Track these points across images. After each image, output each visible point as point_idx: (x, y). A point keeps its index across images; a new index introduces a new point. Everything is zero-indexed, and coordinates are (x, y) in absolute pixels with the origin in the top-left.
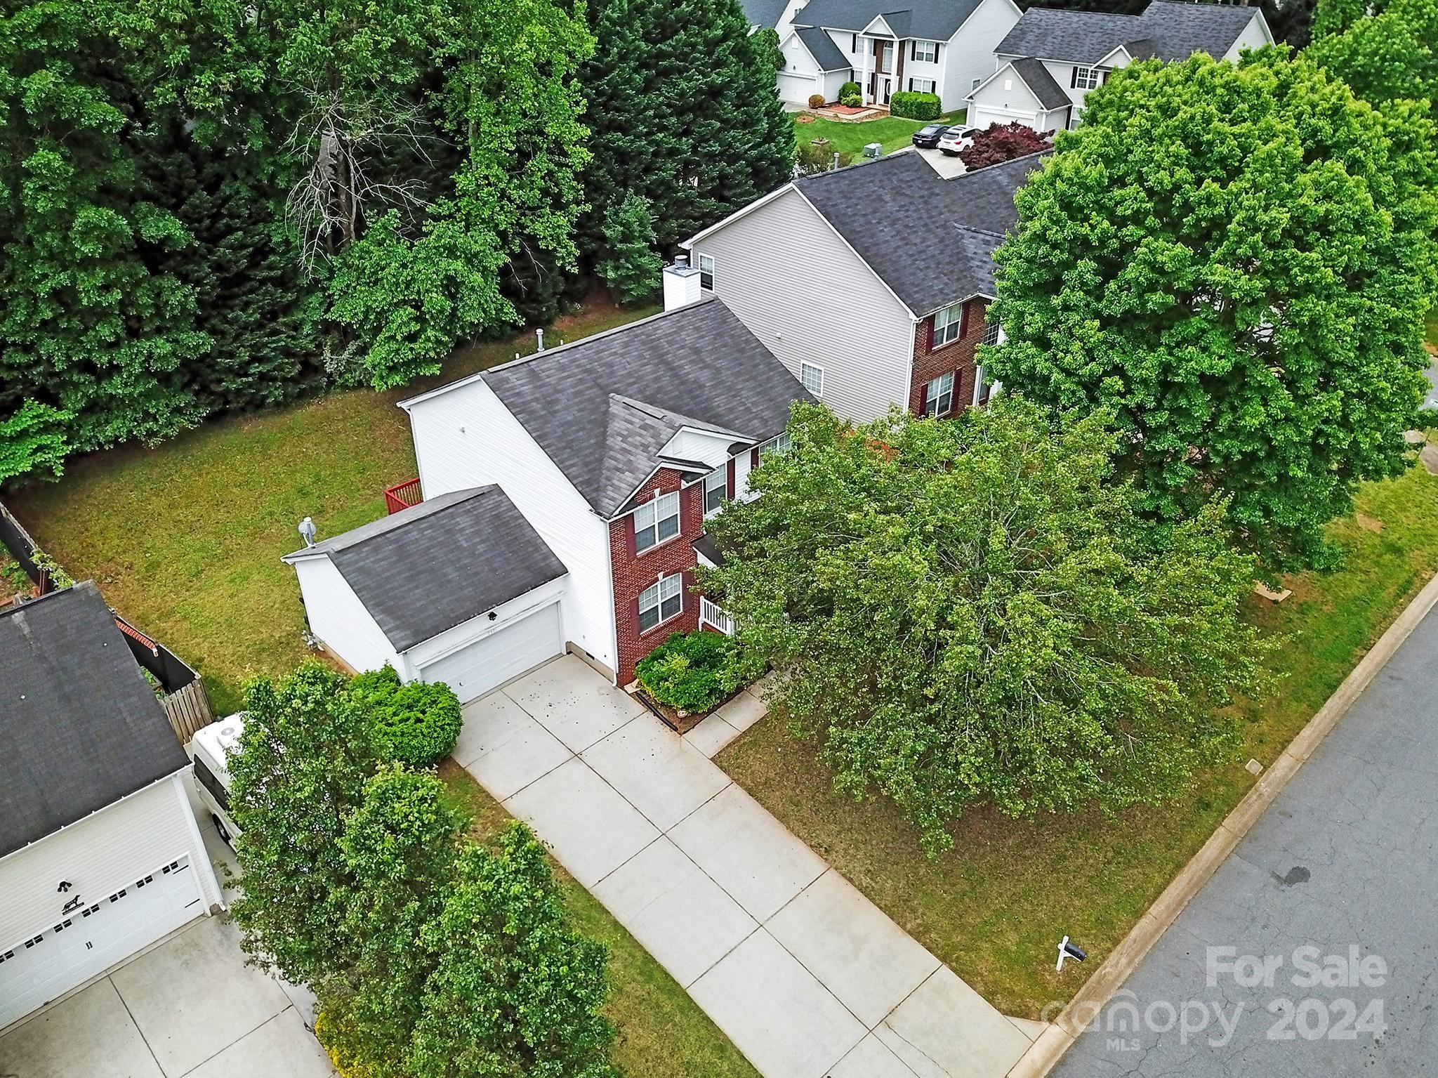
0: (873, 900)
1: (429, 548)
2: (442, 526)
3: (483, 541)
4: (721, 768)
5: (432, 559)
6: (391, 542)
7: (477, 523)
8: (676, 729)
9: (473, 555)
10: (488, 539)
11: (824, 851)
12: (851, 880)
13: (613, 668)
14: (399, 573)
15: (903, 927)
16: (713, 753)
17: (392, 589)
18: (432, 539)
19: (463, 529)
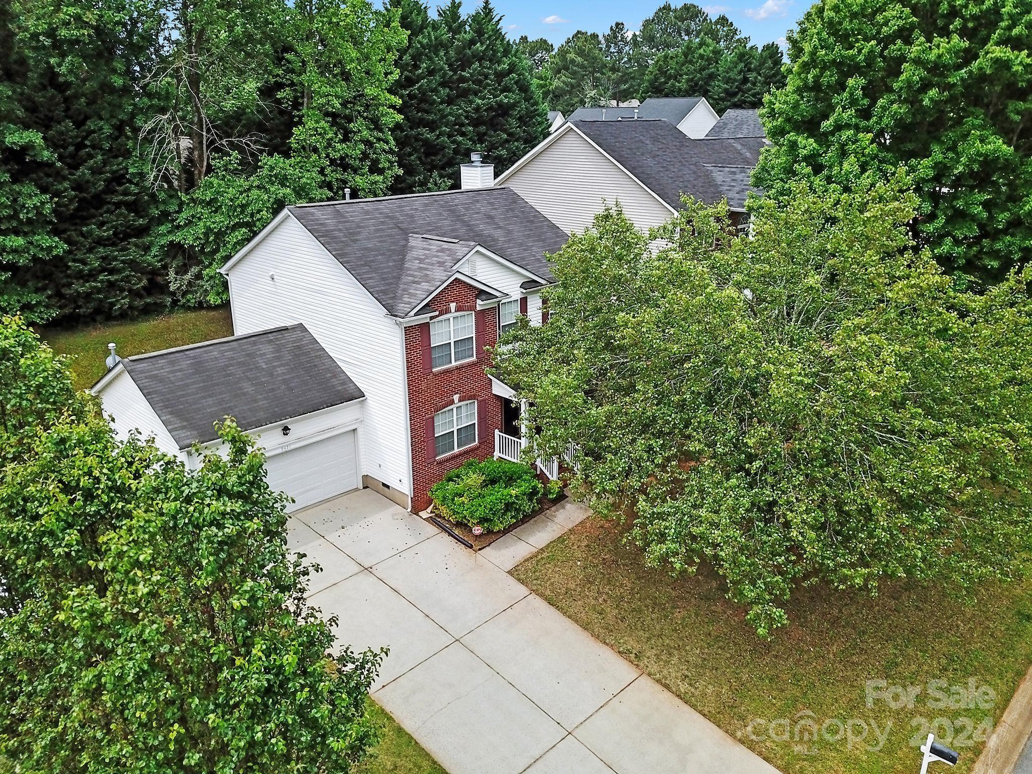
0: (694, 707)
1: (227, 366)
2: (243, 350)
3: (282, 365)
4: (519, 580)
5: (229, 375)
6: (189, 357)
7: (278, 351)
8: (471, 547)
9: (272, 375)
10: (287, 364)
11: (635, 658)
12: (667, 687)
13: (407, 493)
14: (194, 383)
15: (733, 735)
16: (509, 566)
17: (183, 396)
18: (232, 358)
19: (264, 354)
